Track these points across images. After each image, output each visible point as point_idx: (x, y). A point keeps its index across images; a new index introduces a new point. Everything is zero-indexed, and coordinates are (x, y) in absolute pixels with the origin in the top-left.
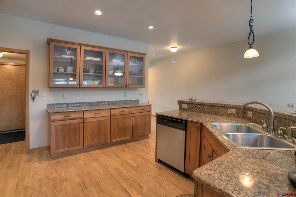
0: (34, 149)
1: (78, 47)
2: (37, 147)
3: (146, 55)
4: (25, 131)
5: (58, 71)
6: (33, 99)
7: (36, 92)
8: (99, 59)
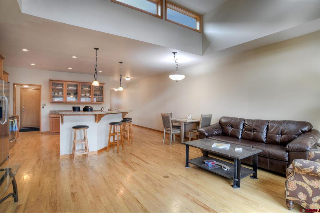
0: (43, 132)
1: (64, 83)
2: (45, 131)
3: (105, 85)
4: (39, 128)
5: (54, 94)
6: (43, 108)
7: (44, 105)
8: (76, 88)
